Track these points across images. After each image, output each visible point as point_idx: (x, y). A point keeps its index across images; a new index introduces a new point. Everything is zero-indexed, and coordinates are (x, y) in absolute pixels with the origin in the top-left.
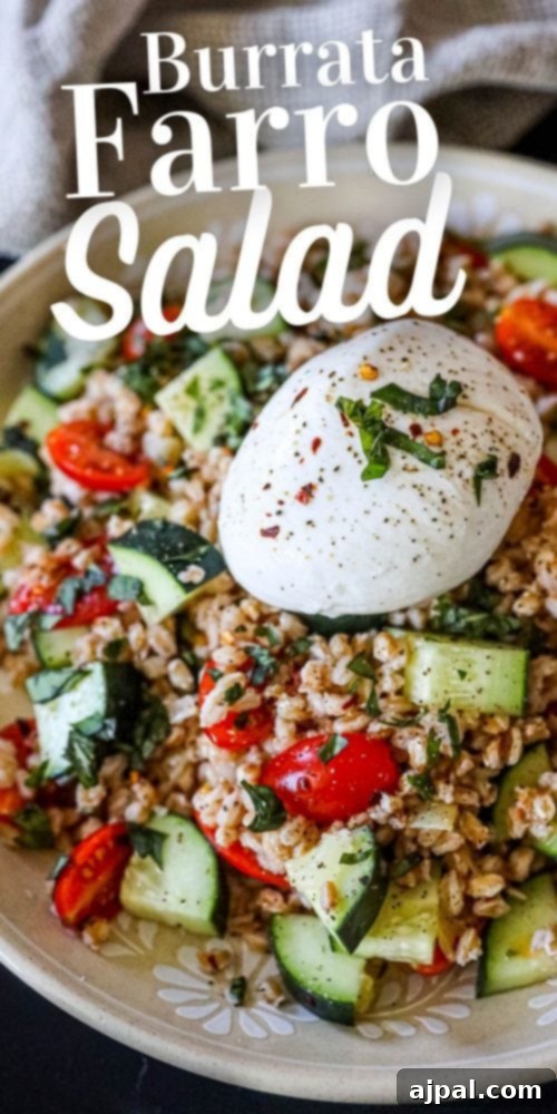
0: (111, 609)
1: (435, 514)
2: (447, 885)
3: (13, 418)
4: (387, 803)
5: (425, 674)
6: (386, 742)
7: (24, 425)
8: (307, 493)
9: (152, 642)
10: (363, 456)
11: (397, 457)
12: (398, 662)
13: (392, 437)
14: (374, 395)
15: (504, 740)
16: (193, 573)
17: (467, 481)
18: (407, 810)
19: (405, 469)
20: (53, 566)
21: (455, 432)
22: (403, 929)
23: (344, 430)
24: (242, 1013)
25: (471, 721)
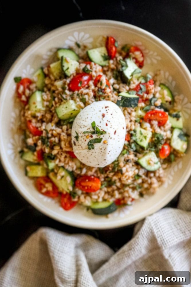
0: (134, 89)
1: (81, 124)
4: (68, 82)
5: (72, 104)
6: (73, 91)
7: (178, 120)
8: (103, 116)
9: (123, 88)
11: (92, 130)
12: (78, 103)
13: (93, 133)
14: (102, 139)
15: (56, 103)
16: (119, 98)
17: (79, 133)
18: (65, 83)
19: (89, 128)
20: (150, 92)
21: (85, 141)
23: (103, 129)
24: (74, 40)
25: (62, 103)
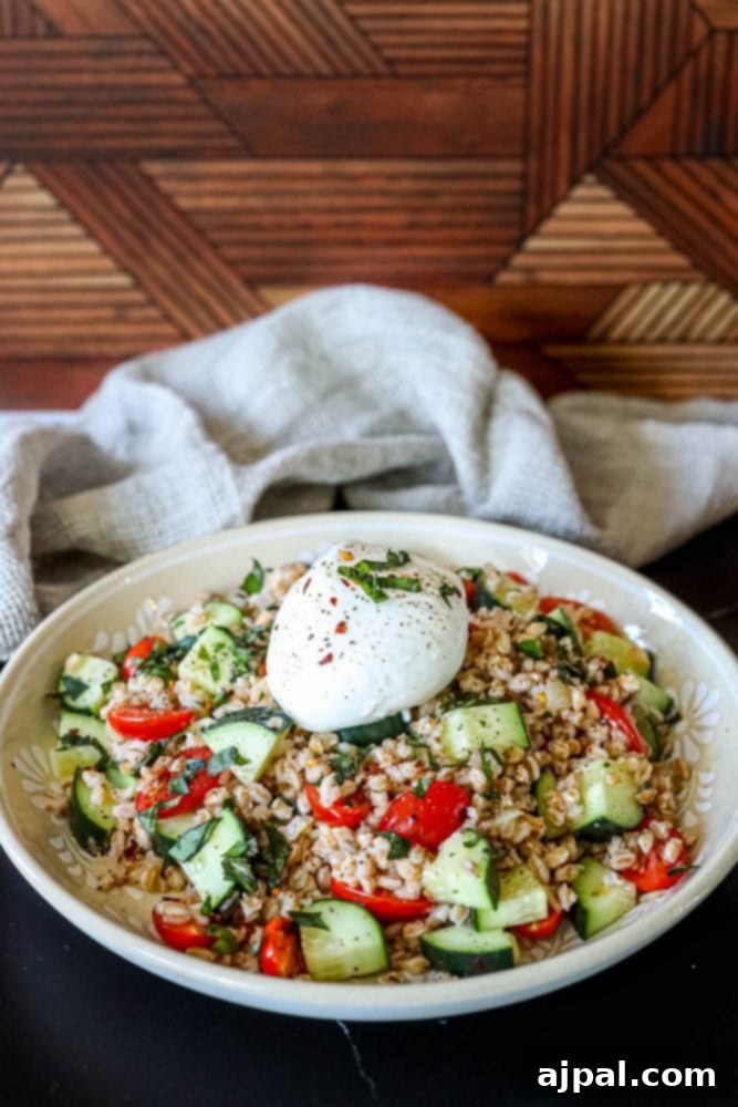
0: (214, 782)
1: (429, 615)
2: (533, 863)
3: (64, 730)
4: (473, 813)
5: (459, 729)
6: (451, 782)
7: (74, 731)
9: (253, 796)
10: (367, 597)
11: (388, 591)
12: (437, 731)
14: (358, 565)
15: (526, 764)
16: (275, 722)
17: (438, 597)
19: (398, 596)
20: (158, 776)
21: (416, 574)
22: (519, 892)
23: (347, 590)
